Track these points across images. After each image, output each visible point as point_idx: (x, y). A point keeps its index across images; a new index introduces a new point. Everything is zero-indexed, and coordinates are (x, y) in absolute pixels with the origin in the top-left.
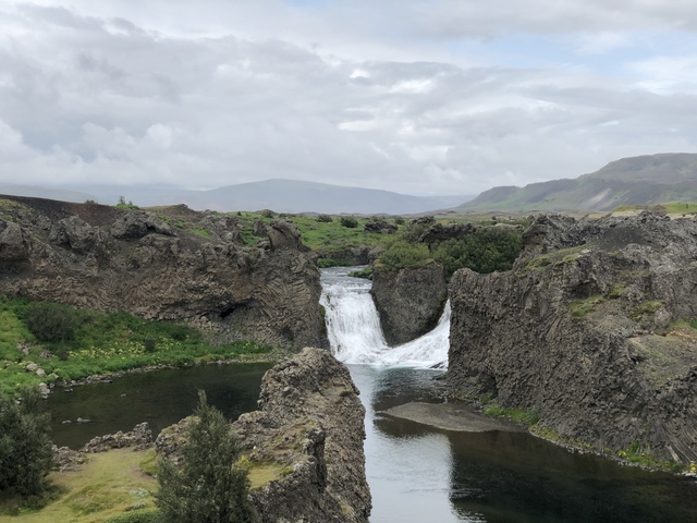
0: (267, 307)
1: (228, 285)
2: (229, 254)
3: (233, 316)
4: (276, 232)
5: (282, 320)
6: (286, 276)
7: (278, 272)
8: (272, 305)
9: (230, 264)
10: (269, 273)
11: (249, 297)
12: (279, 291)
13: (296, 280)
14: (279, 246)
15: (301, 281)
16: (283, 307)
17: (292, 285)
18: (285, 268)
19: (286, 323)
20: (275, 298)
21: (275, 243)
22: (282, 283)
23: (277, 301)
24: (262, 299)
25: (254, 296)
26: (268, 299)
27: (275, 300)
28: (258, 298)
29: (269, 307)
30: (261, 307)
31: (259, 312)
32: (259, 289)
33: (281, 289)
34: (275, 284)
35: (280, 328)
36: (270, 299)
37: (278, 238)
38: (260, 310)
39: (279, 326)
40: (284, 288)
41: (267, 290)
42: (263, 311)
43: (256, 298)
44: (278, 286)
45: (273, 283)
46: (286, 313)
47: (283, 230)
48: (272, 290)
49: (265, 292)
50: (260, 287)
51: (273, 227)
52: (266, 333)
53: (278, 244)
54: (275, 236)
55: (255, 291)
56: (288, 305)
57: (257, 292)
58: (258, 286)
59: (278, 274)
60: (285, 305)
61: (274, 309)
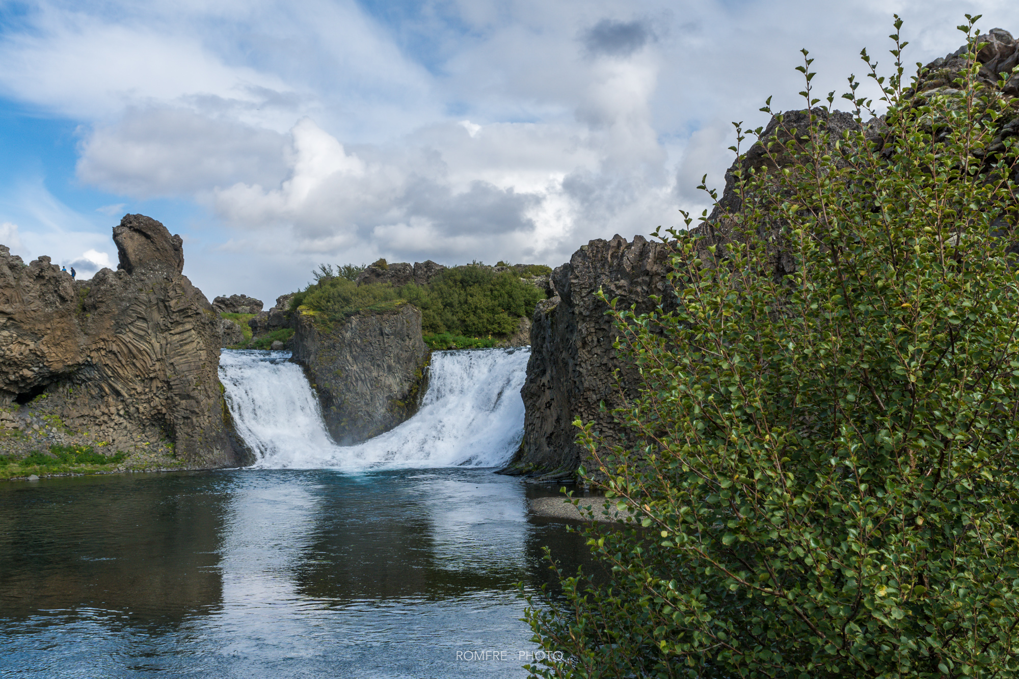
0: (118, 377)
1: (36, 336)
2: (40, 277)
3: (44, 400)
4: (136, 236)
6: (157, 317)
7: (141, 309)
8: (129, 373)
9: (42, 295)
10: (124, 311)
11: (80, 360)
12: (143, 346)
13: (178, 323)
14: (141, 263)
15: (188, 326)
16: (152, 375)
17: (171, 334)
18: (155, 302)
19: (157, 406)
20: (134, 361)
21: (133, 257)
22: (150, 331)
23: (138, 365)
24: (108, 362)
25: (92, 358)
26: (120, 361)
27: (134, 364)
28: (100, 360)
29: (122, 378)
30: (105, 378)
31: (102, 389)
32: (103, 343)
33: (147, 342)
34: (134, 333)
35: (144, 417)
36: (124, 362)
37: (140, 248)
38: (103, 385)
39: (143, 413)
40: (154, 341)
41: (118, 345)
42: (110, 386)
43: (95, 361)
44: (141, 337)
45: (131, 331)
46: (157, 387)
47: (149, 233)
48: (129, 345)
49: (115, 348)
50: (103, 340)
51: (130, 228)
52: (116, 427)
53: (140, 260)
54: (134, 243)
55: (94, 347)
56: (162, 372)
57: (98, 350)
58: (101, 337)
59: (140, 313)
60: (155, 371)
61: (132, 382)
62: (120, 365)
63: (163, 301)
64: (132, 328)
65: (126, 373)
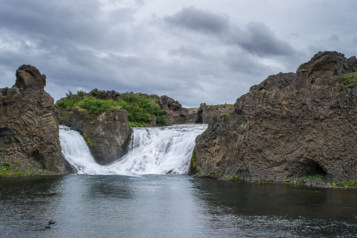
4: (28, 74)
5: (32, 145)
6: (37, 109)
7: (31, 106)
8: (24, 133)
11: (3, 127)
12: (30, 121)
13: (46, 112)
15: (50, 114)
16: (34, 134)
17: (42, 117)
18: (36, 103)
19: (36, 147)
20: (27, 128)
21: (27, 83)
22: (34, 115)
23: (28, 129)
24: (15, 128)
25: (8, 126)
26: (21, 128)
27: (26, 129)
28: (11, 127)
29: (21, 135)
30: (13, 135)
31: (11, 139)
32: (13, 120)
33: (32, 120)
34: (27, 116)
35: (30, 152)
36: (22, 128)
37: (30, 79)
38: (12, 138)
39: (29, 150)
40: (35, 119)
41: (20, 121)
42: (15, 138)
43: (9, 127)
44: (30, 118)
45: (26, 115)
46: (36, 139)
47: (34, 73)
48: (25, 121)
49: (19, 122)
50: (14, 118)
51: (25, 70)
52: (17, 156)
53: (29, 85)
54: (26, 77)
55: (9, 121)
56: (38, 133)
57: (11, 123)
58: (13, 117)
59: (30, 107)
60: (35, 132)
61: (25, 136)
62: (20, 129)
63: (39, 103)
64: (26, 114)
65: (23, 133)
